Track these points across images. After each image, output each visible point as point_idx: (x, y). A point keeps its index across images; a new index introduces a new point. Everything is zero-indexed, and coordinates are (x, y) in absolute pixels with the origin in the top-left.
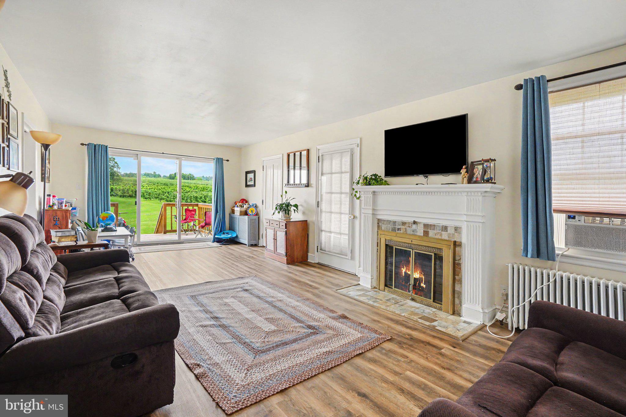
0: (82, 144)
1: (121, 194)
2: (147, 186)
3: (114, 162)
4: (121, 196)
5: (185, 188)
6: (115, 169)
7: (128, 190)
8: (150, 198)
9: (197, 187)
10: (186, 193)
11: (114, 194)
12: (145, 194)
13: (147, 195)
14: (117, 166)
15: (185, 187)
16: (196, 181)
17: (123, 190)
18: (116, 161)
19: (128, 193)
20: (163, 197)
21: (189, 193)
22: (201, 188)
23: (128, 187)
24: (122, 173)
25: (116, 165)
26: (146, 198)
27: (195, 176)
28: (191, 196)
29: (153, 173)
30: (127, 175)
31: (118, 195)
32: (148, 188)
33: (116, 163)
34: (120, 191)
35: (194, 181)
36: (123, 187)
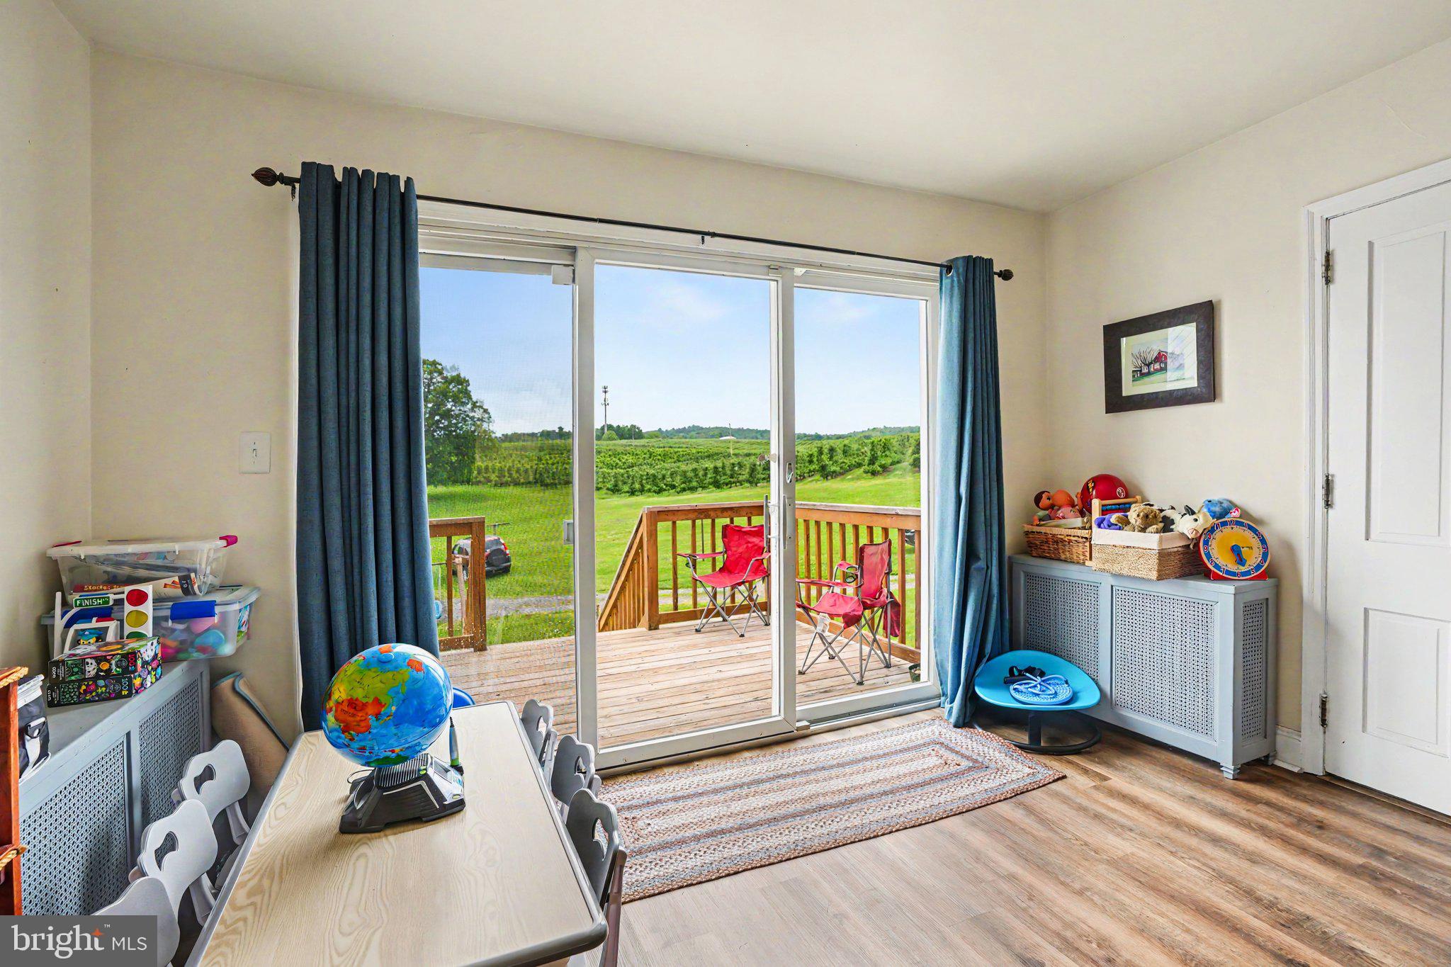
0: (266, 177)
1: (496, 478)
3: (482, 411)
4: (495, 484)
5: (626, 457)
6: (485, 426)
7: (509, 470)
8: (556, 484)
9: (651, 454)
10: (629, 467)
11: (482, 479)
12: (546, 475)
13: (548, 477)
14: (488, 418)
15: (626, 455)
16: (644, 440)
17: (501, 470)
18: (485, 407)
19: (510, 475)
21: (636, 469)
22: (660, 455)
23: (509, 464)
24: (499, 434)
25: (486, 416)
26: (547, 485)
27: (644, 430)
28: (642, 476)
29: (557, 431)
30: (507, 438)
31: (490, 481)
32: (550, 462)
33: (486, 411)
34: (494, 472)
35: (642, 442)
36: (500, 463)
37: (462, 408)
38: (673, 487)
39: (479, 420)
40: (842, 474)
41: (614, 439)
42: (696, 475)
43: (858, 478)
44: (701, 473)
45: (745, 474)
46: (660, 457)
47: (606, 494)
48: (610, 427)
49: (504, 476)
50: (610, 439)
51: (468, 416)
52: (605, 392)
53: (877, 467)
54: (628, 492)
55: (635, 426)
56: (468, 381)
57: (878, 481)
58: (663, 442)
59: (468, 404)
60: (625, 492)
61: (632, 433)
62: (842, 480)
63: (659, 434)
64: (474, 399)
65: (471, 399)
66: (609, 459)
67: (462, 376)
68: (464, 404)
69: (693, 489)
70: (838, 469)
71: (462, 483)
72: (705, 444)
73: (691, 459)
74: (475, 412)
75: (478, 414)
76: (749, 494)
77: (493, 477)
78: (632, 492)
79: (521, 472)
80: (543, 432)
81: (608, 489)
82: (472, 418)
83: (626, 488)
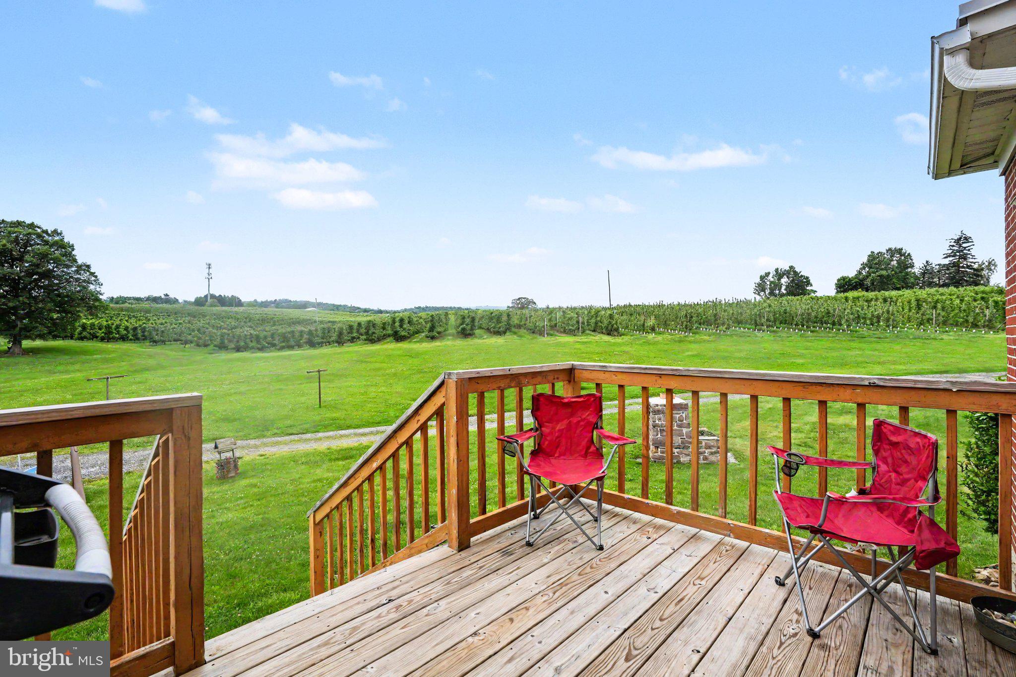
1: (103, 335)
2: (155, 318)
3: (88, 273)
4: (102, 339)
5: (229, 320)
6: (92, 287)
7: (117, 328)
9: (250, 319)
11: (88, 335)
12: (154, 333)
13: (157, 335)
14: (95, 281)
15: (229, 318)
16: (243, 308)
17: (108, 327)
18: (92, 270)
19: (118, 332)
20: (189, 337)
23: (117, 322)
24: (107, 296)
25: (93, 278)
26: (155, 342)
27: (243, 300)
28: (246, 335)
29: (163, 297)
30: (114, 299)
31: (97, 337)
33: (92, 274)
34: (100, 329)
35: (241, 309)
36: (107, 321)
37: (65, 270)
38: (274, 345)
39: (84, 281)
40: (409, 338)
41: (215, 306)
42: (293, 336)
43: (421, 341)
44: (297, 334)
45: (334, 337)
46: (259, 322)
47: (214, 350)
48: (213, 296)
49: (112, 333)
50: (211, 306)
51: (72, 277)
52: (209, 268)
53: (435, 334)
54: (234, 349)
55: (235, 297)
56: (73, 246)
57: (437, 343)
58: (259, 310)
59: (72, 267)
60: (232, 349)
61: (235, 302)
62: (410, 342)
63: (255, 304)
64: (80, 262)
65: (75, 261)
66: (213, 321)
67: (66, 240)
68: (68, 267)
69: (291, 347)
70: (406, 334)
71: (64, 338)
72: (295, 313)
73: (285, 324)
74: (80, 274)
75: (84, 276)
76: (339, 351)
77: (100, 333)
78: (238, 349)
79: (129, 329)
80: (149, 297)
81: (215, 346)
82: (77, 280)
83: (232, 345)
